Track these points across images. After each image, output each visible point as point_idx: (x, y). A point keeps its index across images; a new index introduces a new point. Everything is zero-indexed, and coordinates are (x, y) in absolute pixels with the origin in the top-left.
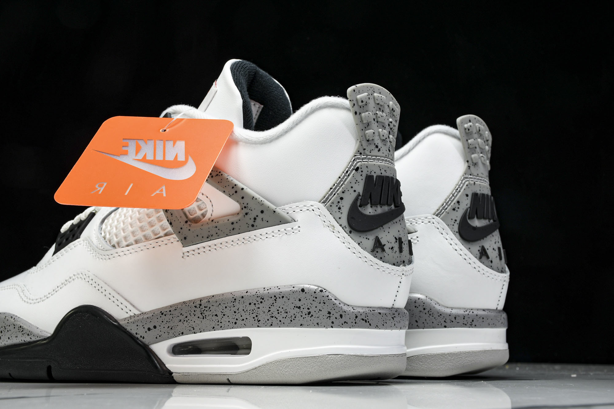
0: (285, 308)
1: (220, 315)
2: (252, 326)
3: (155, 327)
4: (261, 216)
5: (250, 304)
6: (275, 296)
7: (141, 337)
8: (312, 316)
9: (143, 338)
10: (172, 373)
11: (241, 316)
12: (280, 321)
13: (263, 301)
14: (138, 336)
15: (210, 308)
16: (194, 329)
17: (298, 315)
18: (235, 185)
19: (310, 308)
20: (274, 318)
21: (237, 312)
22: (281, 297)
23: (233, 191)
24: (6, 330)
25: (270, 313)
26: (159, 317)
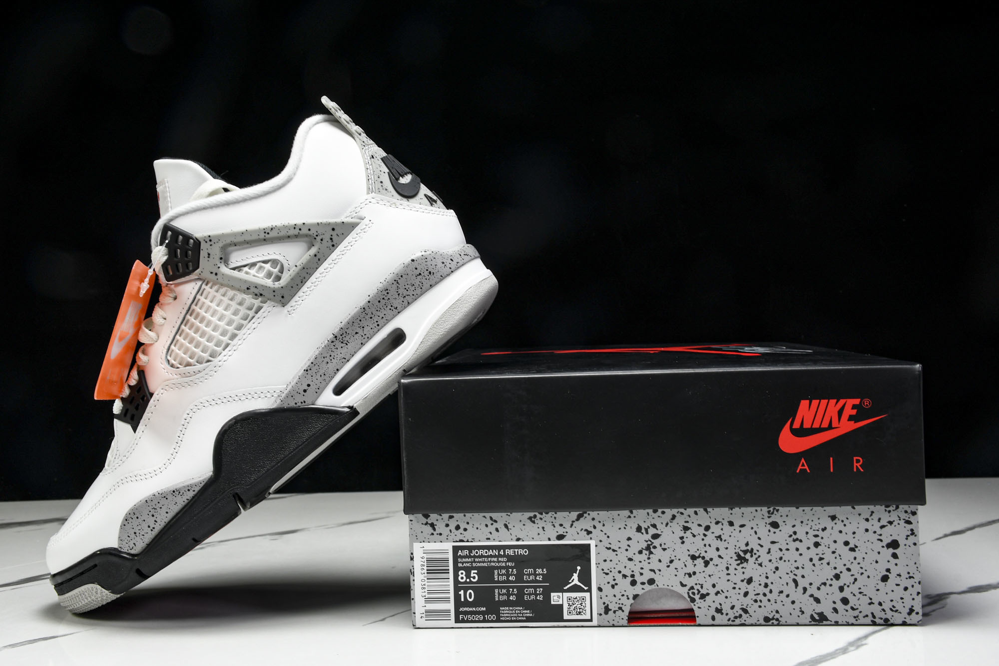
0: (409, 283)
1: (360, 330)
2: (394, 316)
3: (309, 385)
4: (334, 233)
5: (379, 302)
7: (302, 403)
8: (433, 273)
9: (305, 402)
10: (353, 407)
11: (379, 316)
12: (413, 295)
13: (388, 291)
14: (299, 404)
15: (346, 332)
16: (345, 359)
17: (423, 281)
18: (295, 225)
19: (428, 269)
20: (406, 296)
21: (373, 316)
22: (400, 278)
23: (297, 230)
24: (158, 509)
25: (400, 295)
26: (306, 376)
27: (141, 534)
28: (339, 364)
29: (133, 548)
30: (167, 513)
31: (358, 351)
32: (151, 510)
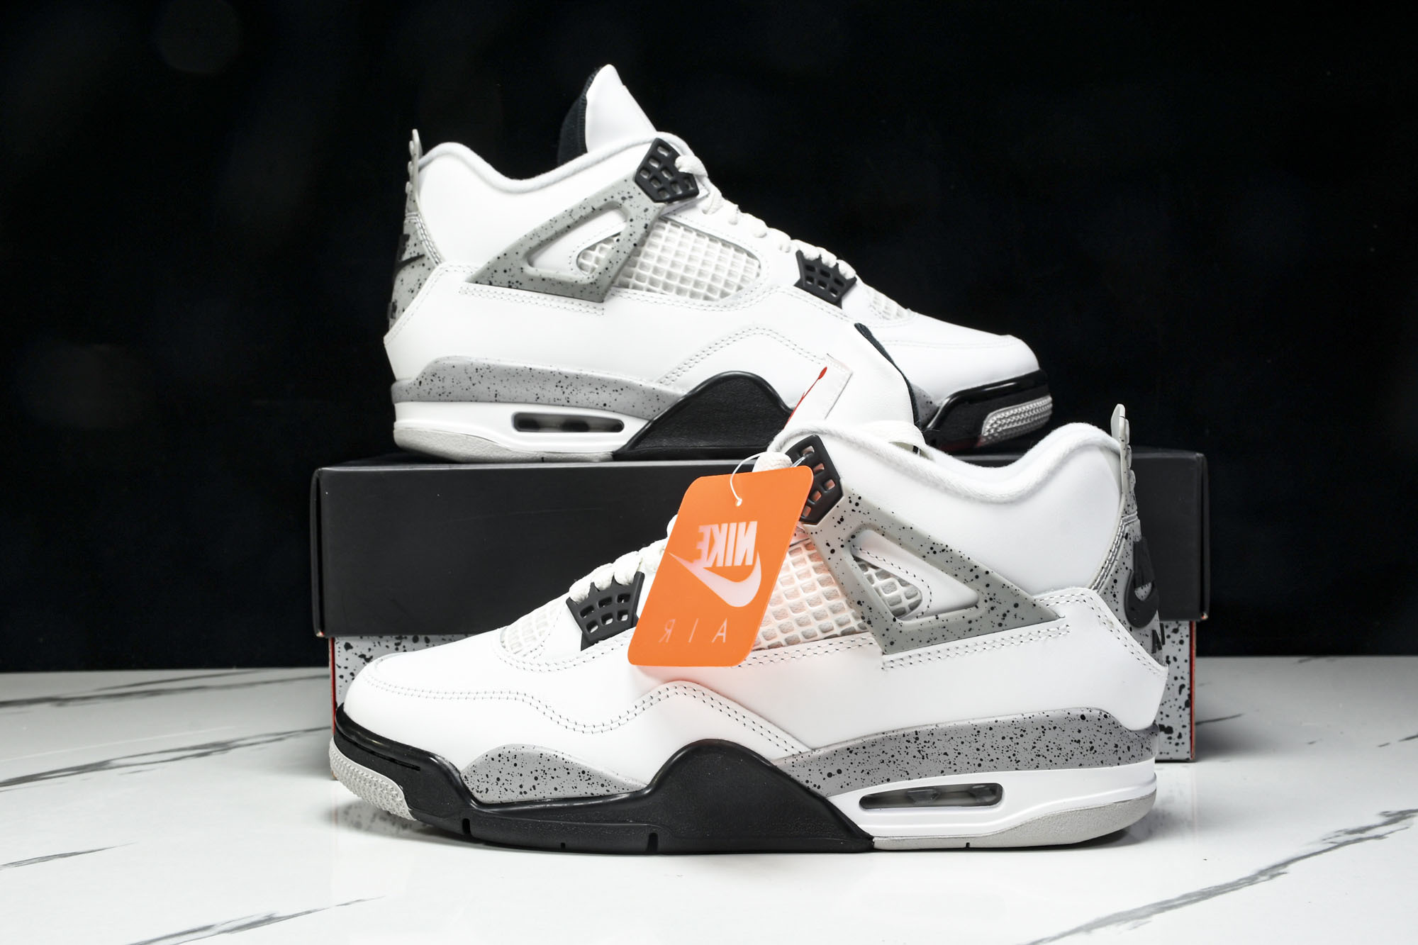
0: (1057, 744)
1: (952, 755)
2: (1008, 768)
3: (839, 772)
4: (1014, 610)
5: (1003, 738)
6: (1043, 727)
7: (815, 786)
8: (1096, 751)
9: (819, 787)
10: (872, 837)
11: (989, 755)
12: (1051, 761)
13: (1024, 733)
14: (810, 785)
15: (934, 743)
16: (908, 774)
17: (1077, 752)
18: (976, 567)
19: (1093, 741)
20: (1041, 756)
21: (982, 749)
22: (1052, 728)
23: (973, 575)
24: (549, 777)
25: (1035, 750)
26: (845, 757)
27: (505, 786)
28: (896, 774)
29: (481, 792)
30: (556, 789)
31: (930, 776)
32: (539, 771)
